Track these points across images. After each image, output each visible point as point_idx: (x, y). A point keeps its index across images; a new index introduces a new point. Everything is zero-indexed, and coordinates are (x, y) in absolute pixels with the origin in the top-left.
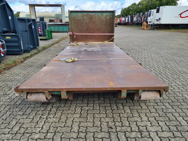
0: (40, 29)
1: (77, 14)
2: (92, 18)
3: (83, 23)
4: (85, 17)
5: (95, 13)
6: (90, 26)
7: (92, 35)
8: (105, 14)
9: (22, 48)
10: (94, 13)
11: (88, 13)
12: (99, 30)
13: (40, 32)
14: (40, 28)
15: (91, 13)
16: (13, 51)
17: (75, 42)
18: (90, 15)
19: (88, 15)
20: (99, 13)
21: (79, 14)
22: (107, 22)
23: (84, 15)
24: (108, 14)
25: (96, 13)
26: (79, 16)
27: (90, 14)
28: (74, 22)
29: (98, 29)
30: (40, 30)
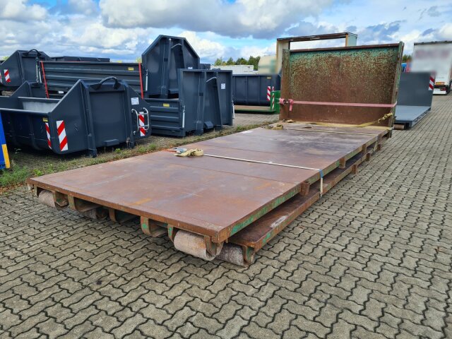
0: (271, 90)
1: (305, 57)
2: (339, 65)
3: (316, 76)
4: (323, 63)
5: (349, 53)
6: (332, 85)
7: (336, 106)
8: (375, 54)
9: (183, 126)
10: (346, 53)
11: (330, 53)
12: (355, 96)
13: (269, 98)
14: (269, 87)
15: (338, 53)
16: (170, 130)
17: (289, 121)
18: (335, 58)
19: (330, 57)
20: (359, 53)
21: (310, 56)
22: (380, 73)
23: (320, 60)
24: (385, 52)
25: (352, 52)
26: (309, 61)
27: (336, 55)
28: (296, 76)
29: (353, 92)
30: (269, 92)
